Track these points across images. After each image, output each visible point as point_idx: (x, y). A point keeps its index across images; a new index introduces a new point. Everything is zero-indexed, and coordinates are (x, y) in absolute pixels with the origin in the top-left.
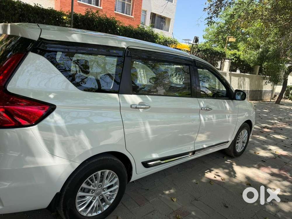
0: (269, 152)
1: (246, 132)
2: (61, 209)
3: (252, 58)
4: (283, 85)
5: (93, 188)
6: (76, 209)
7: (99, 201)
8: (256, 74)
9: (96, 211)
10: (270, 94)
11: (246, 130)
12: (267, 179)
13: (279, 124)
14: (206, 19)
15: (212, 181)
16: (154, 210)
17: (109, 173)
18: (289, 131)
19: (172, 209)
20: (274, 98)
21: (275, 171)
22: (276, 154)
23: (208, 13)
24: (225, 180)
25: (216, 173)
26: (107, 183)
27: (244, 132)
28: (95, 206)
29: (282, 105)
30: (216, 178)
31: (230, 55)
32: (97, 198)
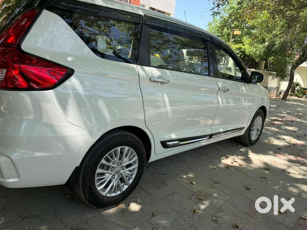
0: (283, 141)
1: (261, 119)
2: (80, 186)
3: (258, 52)
4: (289, 81)
5: (113, 165)
6: (96, 187)
7: (118, 180)
8: (261, 70)
9: (115, 192)
10: (276, 91)
11: (261, 117)
12: (285, 165)
13: (289, 117)
14: (212, 9)
15: (229, 167)
16: (174, 193)
17: (129, 150)
18: (300, 123)
19: (193, 192)
20: (279, 95)
21: (292, 158)
22: (291, 143)
23: (214, 3)
24: (242, 166)
25: (233, 159)
26: (126, 161)
27: (259, 119)
28: (114, 186)
29: (288, 101)
30: (233, 163)
31: (235, 49)
32: (116, 176)
